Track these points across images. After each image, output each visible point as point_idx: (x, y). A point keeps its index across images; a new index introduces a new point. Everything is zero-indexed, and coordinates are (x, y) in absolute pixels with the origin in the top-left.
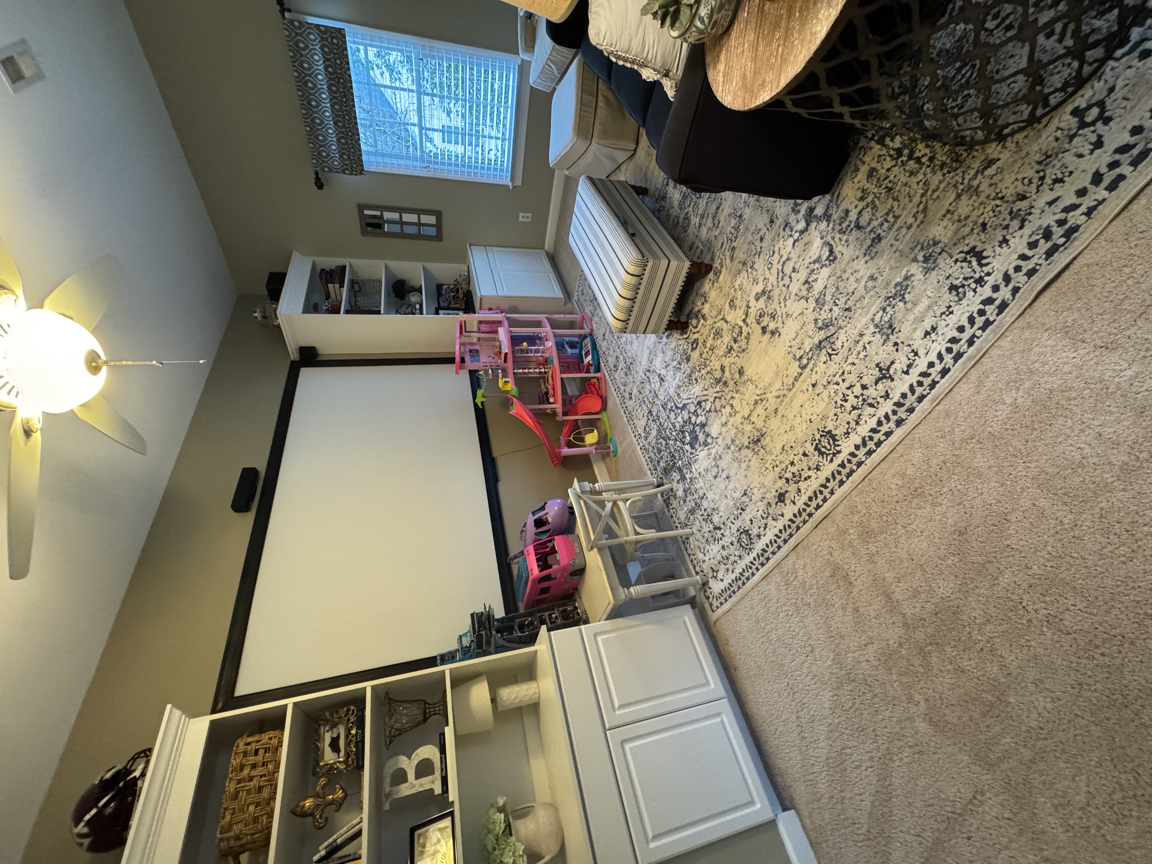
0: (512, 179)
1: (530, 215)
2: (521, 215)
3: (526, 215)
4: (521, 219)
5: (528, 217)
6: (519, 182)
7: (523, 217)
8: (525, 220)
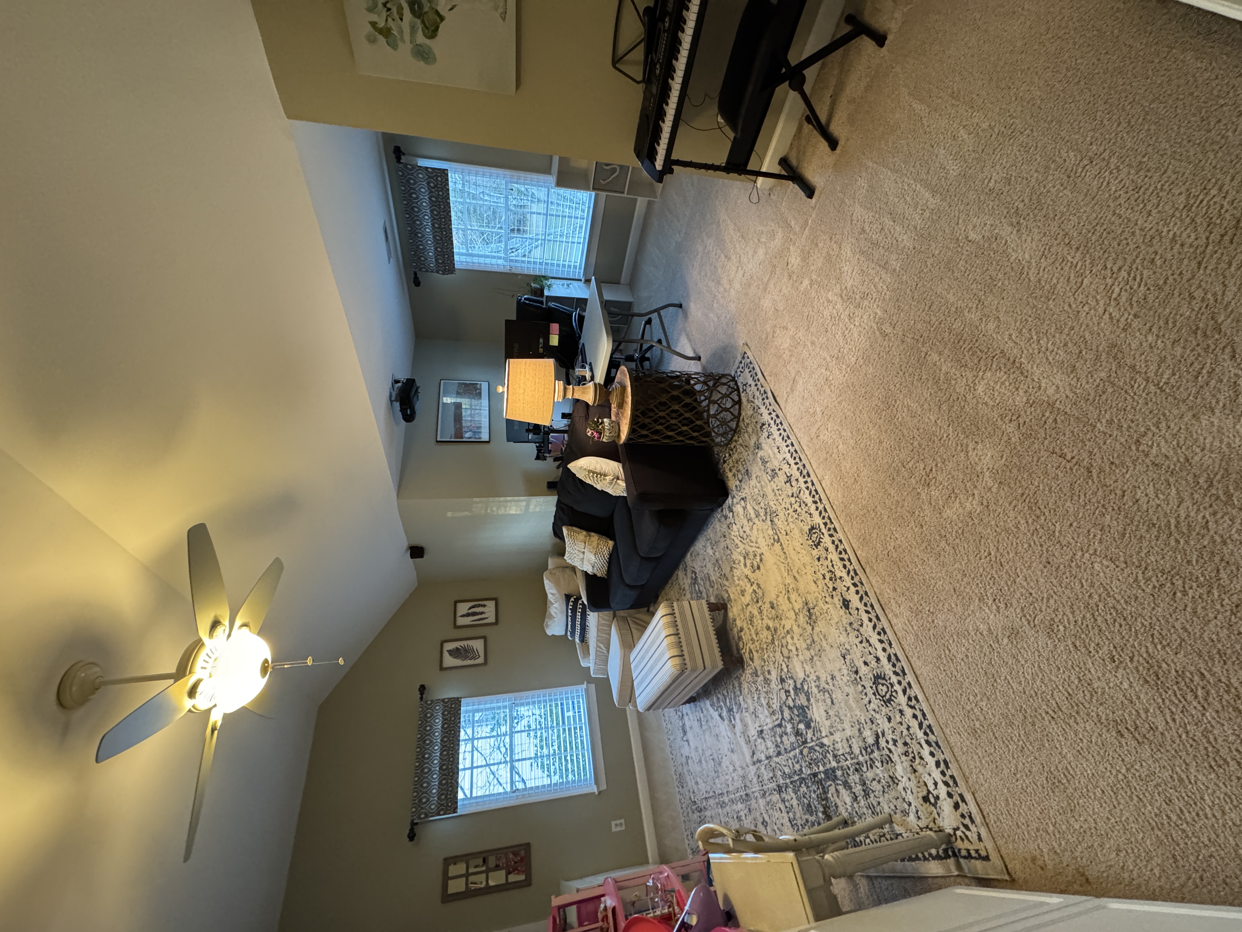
0: (597, 782)
1: (622, 821)
2: (613, 823)
3: (618, 822)
4: (614, 829)
5: (621, 824)
6: (604, 787)
7: (616, 825)
8: (619, 829)
